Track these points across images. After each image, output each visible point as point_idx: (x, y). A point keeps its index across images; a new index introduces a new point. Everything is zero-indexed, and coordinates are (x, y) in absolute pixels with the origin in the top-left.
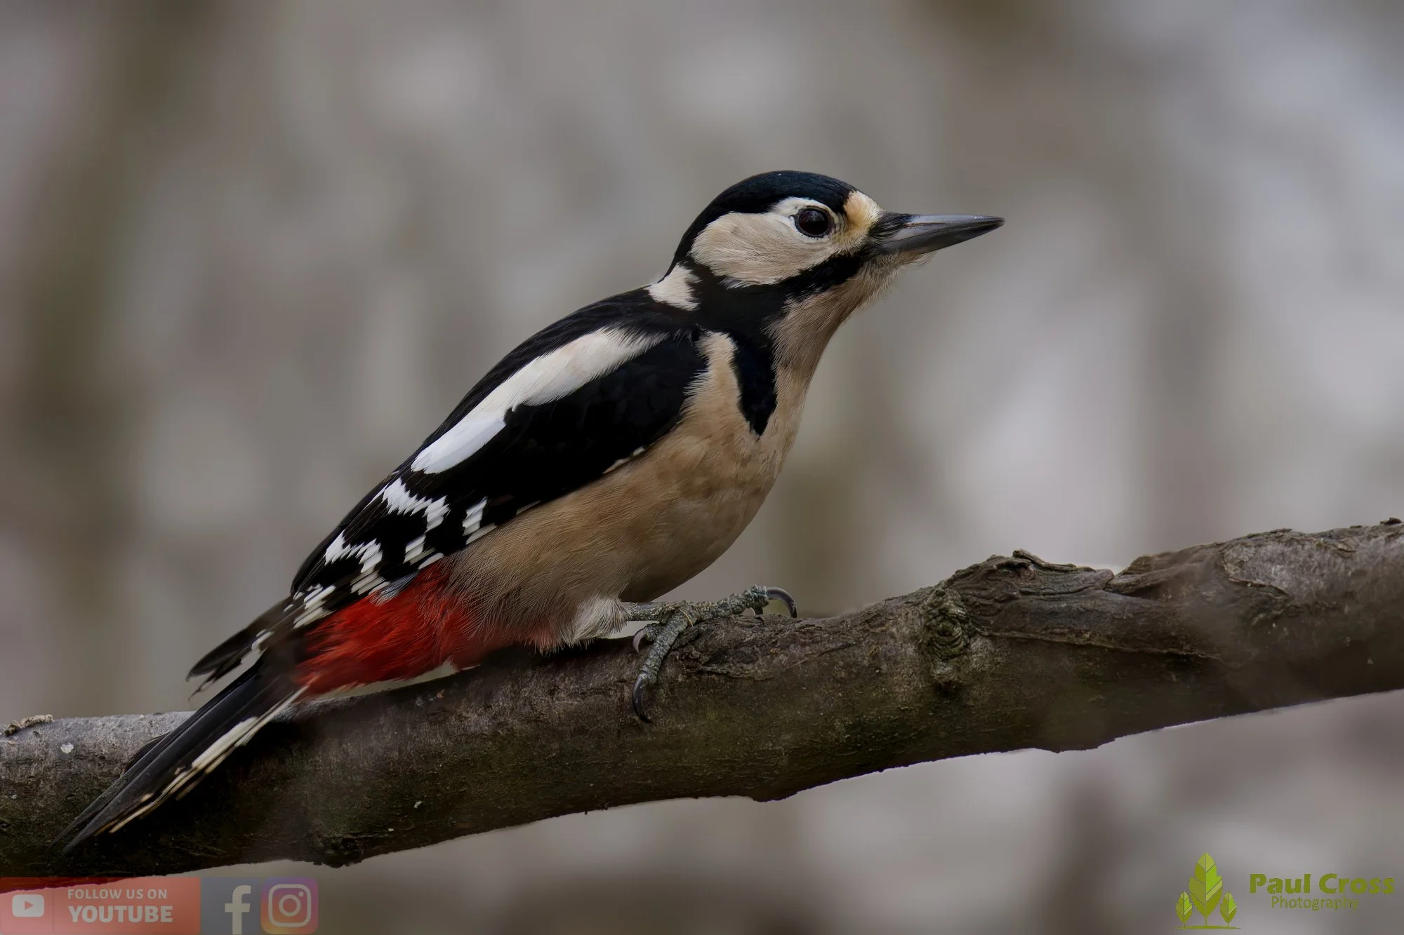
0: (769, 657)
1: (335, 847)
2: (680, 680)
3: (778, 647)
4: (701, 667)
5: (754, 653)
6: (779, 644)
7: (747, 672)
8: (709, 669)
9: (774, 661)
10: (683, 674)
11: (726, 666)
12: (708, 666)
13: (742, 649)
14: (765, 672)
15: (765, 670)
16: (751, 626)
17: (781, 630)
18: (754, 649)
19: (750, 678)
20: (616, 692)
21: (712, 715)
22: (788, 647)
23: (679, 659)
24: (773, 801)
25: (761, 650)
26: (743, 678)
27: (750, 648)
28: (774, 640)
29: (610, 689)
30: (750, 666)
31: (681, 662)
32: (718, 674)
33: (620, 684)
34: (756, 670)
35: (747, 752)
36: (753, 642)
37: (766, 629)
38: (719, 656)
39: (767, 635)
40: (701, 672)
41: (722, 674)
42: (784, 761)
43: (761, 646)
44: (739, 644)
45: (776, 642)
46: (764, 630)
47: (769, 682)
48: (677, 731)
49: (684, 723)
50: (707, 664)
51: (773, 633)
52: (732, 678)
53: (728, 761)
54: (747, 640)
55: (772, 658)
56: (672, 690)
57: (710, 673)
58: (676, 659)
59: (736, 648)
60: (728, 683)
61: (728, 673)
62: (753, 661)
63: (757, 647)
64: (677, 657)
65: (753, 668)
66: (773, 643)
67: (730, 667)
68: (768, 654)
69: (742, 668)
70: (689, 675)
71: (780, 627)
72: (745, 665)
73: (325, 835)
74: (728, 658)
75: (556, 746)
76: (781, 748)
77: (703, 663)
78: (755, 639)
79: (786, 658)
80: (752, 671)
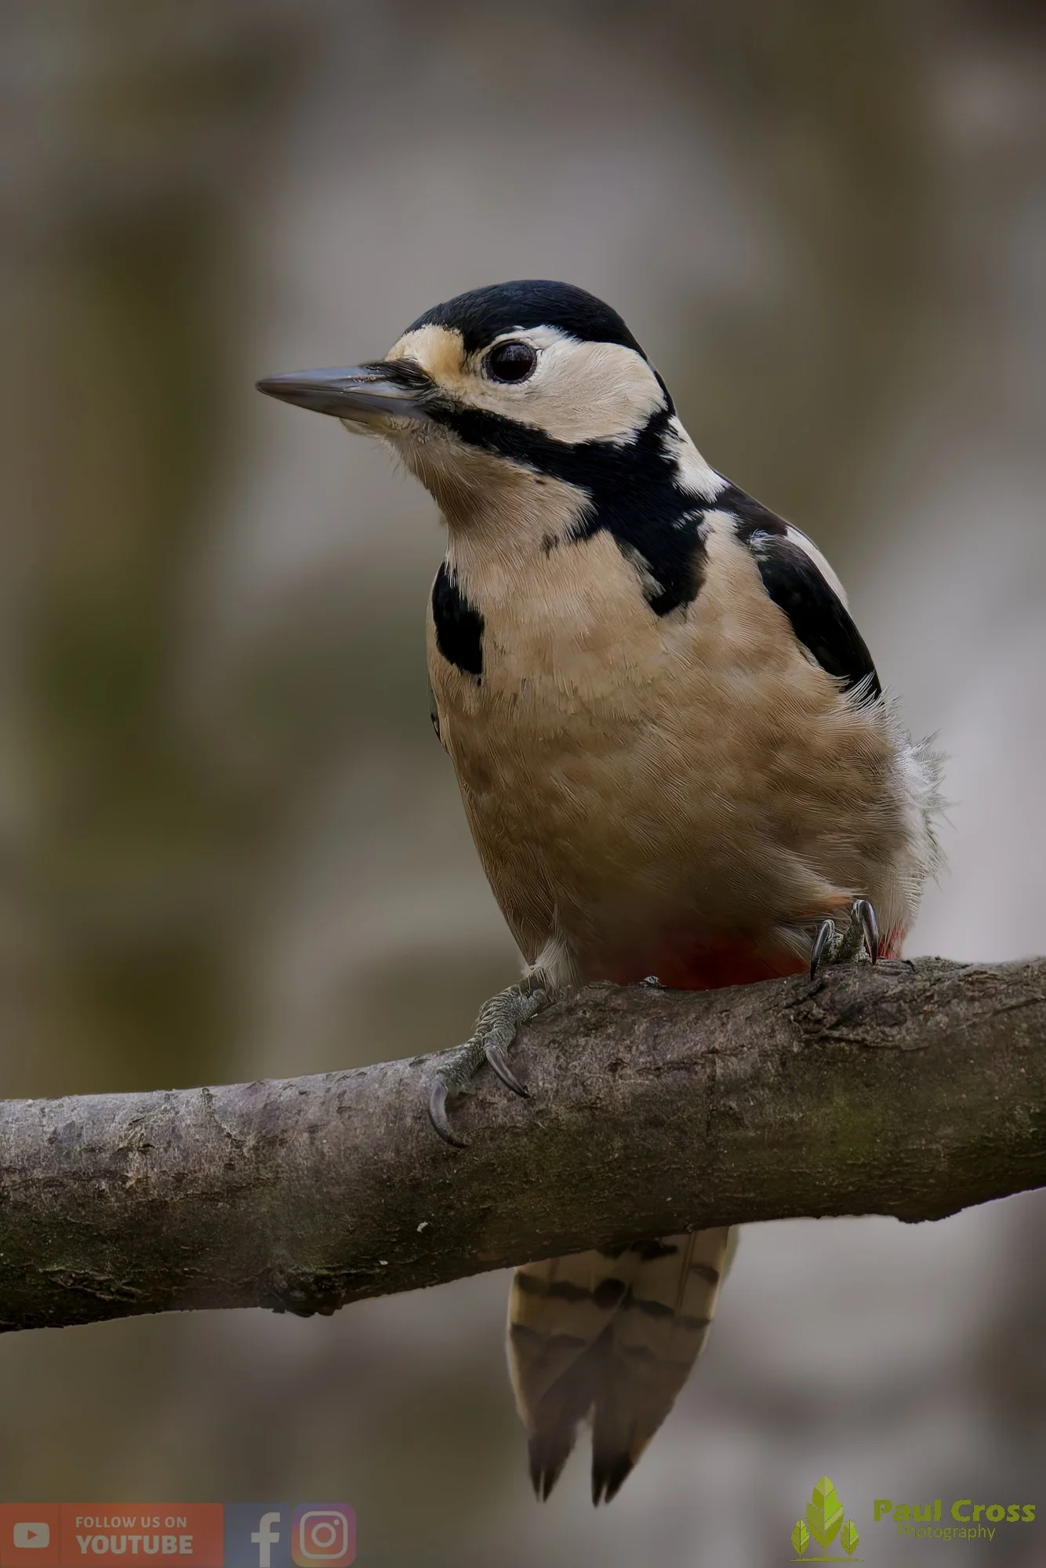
0: (921, 1017)
1: (303, 1287)
2: (795, 1050)
3: (936, 1002)
4: (827, 1032)
5: (900, 1010)
6: (936, 998)
7: (890, 1039)
8: (836, 1034)
9: (929, 1024)
10: (800, 1042)
11: (860, 1030)
12: (837, 1030)
13: (884, 1006)
14: (917, 1039)
15: (917, 1036)
16: (897, 974)
17: (939, 980)
18: (900, 1005)
19: (896, 1047)
20: (703, 1066)
21: (840, 1100)
22: (949, 1002)
23: (795, 1020)
24: (926, 1221)
25: (910, 1007)
26: (885, 1048)
27: (895, 1005)
28: (928, 994)
29: (696, 1063)
30: (894, 1031)
31: (797, 1025)
32: (849, 1042)
33: (710, 1055)
34: (905, 1035)
35: (890, 1152)
36: (900, 996)
37: (918, 977)
38: (850, 1016)
39: (920, 985)
40: (825, 1039)
41: (856, 1041)
42: (943, 1166)
43: (911, 1001)
44: (878, 999)
45: (932, 997)
46: (914, 980)
47: (922, 1054)
48: (791, 1121)
49: (803, 1111)
50: (834, 1027)
51: (928, 984)
52: (866, 1046)
53: (864, 1165)
54: (890, 993)
55: (926, 1020)
56: (783, 1064)
57: (839, 1040)
58: (790, 1021)
59: (875, 1003)
60: (865, 1055)
61: (864, 1040)
62: (898, 1024)
63: (906, 1002)
64: (792, 1017)
65: (899, 1033)
66: (927, 997)
67: (867, 1032)
68: (920, 1013)
69: (883, 1033)
70: (808, 1043)
71: (937, 974)
72: (887, 1029)
73: (290, 1271)
74: (863, 1019)
75: (618, 1143)
76: (939, 1146)
77: (828, 1025)
78: (902, 992)
79: (946, 1019)
80: (898, 1037)
